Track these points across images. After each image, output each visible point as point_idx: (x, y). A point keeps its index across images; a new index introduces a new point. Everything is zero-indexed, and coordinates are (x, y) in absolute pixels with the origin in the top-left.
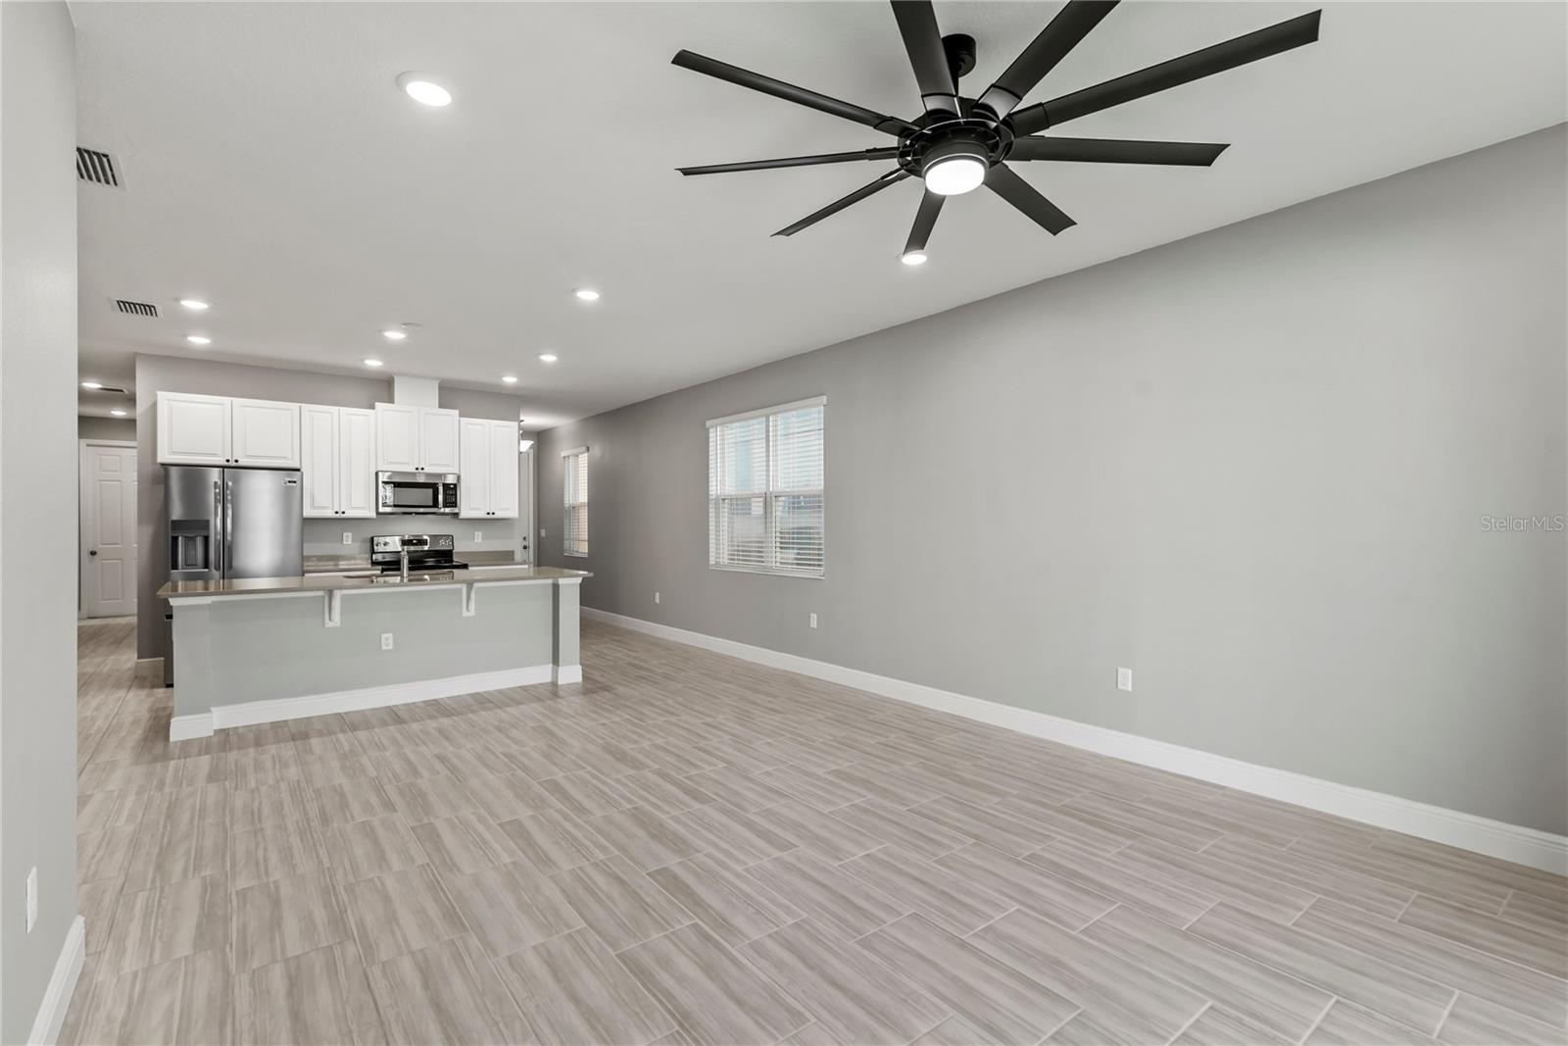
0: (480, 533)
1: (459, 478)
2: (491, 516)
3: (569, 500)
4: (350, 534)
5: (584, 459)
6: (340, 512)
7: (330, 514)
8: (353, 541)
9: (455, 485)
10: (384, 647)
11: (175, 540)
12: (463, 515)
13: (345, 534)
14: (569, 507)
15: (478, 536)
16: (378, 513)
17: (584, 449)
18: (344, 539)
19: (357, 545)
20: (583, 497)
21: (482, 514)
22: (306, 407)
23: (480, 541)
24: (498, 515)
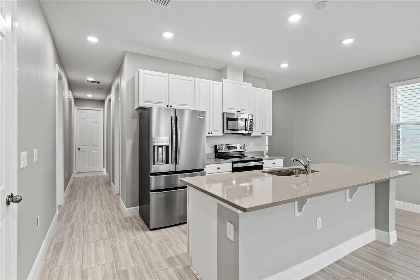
0: (252, 143)
1: (253, 116)
4: (207, 144)
6: (210, 133)
8: (208, 147)
10: (318, 228)
16: (224, 133)
21: (260, 134)
22: (197, 79)
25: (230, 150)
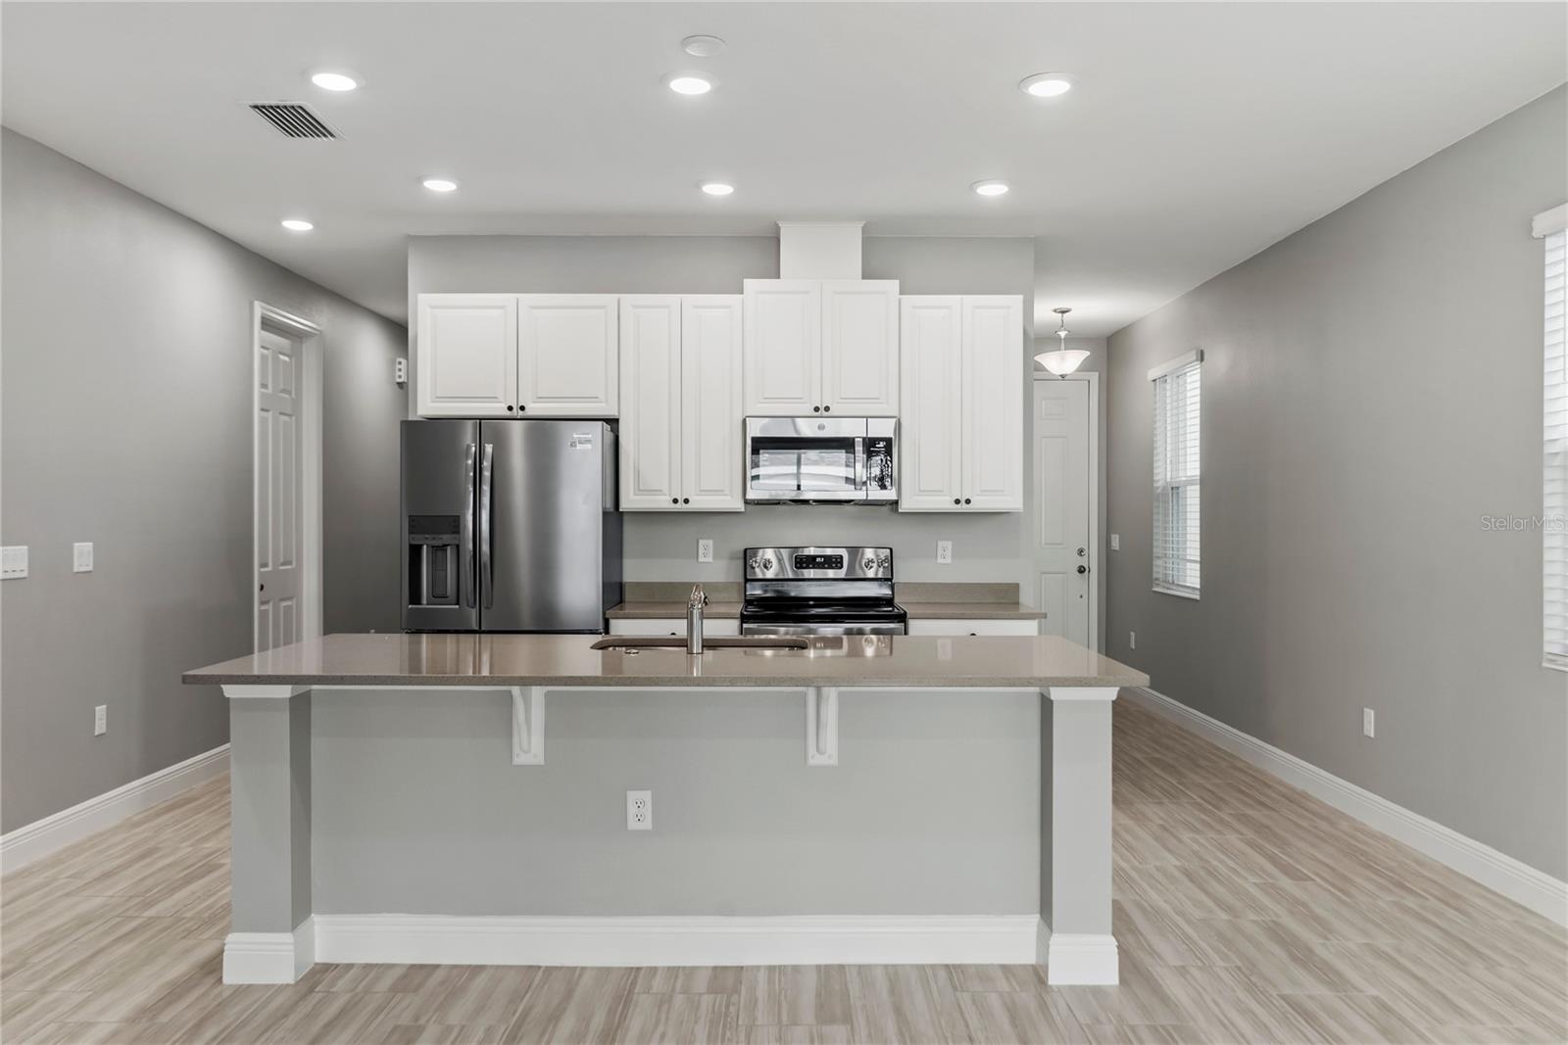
0: (949, 544)
1: (899, 425)
2: (963, 508)
3: (1164, 474)
4: (710, 543)
5: (1193, 380)
6: (681, 501)
7: (663, 503)
8: (715, 557)
9: (889, 441)
10: (633, 824)
11: (415, 551)
12: (905, 506)
13: (701, 542)
14: (1164, 488)
15: (945, 551)
16: (747, 502)
17: (1193, 355)
18: (701, 551)
19: (723, 564)
20: (1192, 466)
21: (945, 504)
22: (628, 299)
23: (949, 560)
24: (978, 505)
25: (805, 571)
